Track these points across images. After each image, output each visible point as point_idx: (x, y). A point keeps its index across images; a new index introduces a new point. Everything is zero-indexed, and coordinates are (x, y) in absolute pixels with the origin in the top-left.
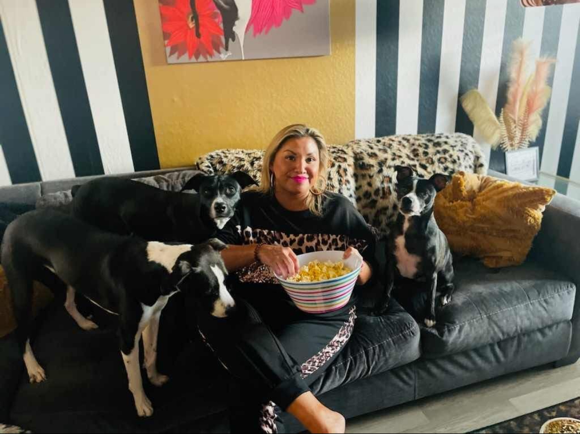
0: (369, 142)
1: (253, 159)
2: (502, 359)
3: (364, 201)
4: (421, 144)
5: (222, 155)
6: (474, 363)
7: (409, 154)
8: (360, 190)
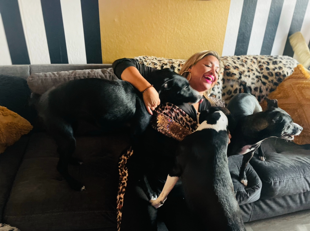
0: (233, 58)
1: (163, 64)
2: (304, 202)
3: (226, 96)
4: (265, 62)
5: (144, 60)
6: (288, 204)
7: (257, 68)
8: (225, 89)
